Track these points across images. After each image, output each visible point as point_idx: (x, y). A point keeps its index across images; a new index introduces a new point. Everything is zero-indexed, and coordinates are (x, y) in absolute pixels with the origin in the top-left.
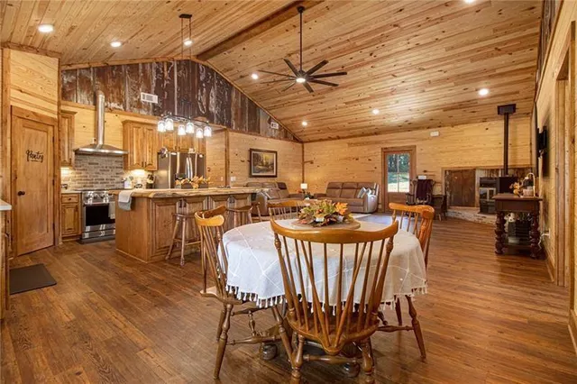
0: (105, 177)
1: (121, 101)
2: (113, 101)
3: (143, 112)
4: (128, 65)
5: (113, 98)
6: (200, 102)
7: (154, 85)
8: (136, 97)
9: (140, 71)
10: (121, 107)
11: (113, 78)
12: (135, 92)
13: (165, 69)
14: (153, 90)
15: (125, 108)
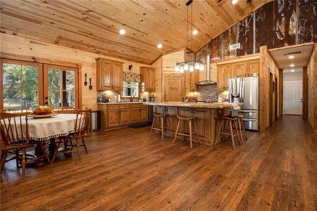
0: (211, 95)
1: (219, 55)
2: (216, 56)
3: (231, 57)
4: (222, 34)
5: (215, 55)
6: (279, 31)
7: (238, 37)
8: (227, 49)
9: (229, 33)
10: (219, 58)
11: (216, 44)
12: (227, 46)
13: (246, 23)
14: (237, 40)
15: (221, 58)
